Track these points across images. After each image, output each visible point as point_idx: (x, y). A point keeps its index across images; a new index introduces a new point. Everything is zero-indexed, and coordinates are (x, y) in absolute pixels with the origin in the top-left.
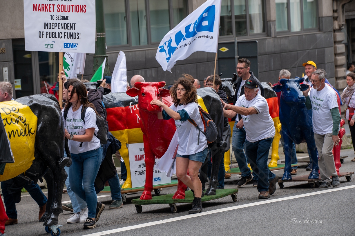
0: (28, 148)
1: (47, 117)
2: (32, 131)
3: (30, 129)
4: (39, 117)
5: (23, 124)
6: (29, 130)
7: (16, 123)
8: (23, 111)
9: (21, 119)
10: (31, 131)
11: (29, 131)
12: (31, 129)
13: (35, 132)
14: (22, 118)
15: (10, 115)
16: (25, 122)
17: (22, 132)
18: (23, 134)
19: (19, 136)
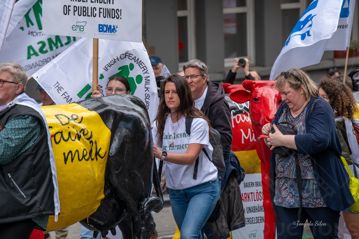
0: (94, 180)
1: (126, 131)
2: (102, 153)
3: (98, 150)
4: (113, 131)
5: (88, 142)
6: (96, 151)
7: (77, 140)
8: (89, 120)
9: (85, 134)
10: (100, 153)
11: (97, 153)
12: (100, 149)
13: (107, 155)
14: (86, 132)
15: (67, 126)
16: (91, 137)
17: (85, 154)
18: (87, 157)
19: (80, 160)
